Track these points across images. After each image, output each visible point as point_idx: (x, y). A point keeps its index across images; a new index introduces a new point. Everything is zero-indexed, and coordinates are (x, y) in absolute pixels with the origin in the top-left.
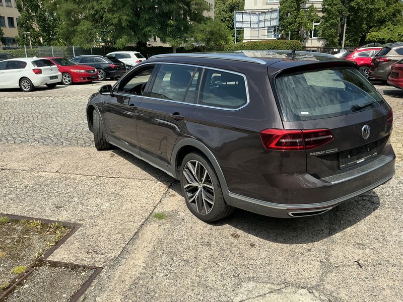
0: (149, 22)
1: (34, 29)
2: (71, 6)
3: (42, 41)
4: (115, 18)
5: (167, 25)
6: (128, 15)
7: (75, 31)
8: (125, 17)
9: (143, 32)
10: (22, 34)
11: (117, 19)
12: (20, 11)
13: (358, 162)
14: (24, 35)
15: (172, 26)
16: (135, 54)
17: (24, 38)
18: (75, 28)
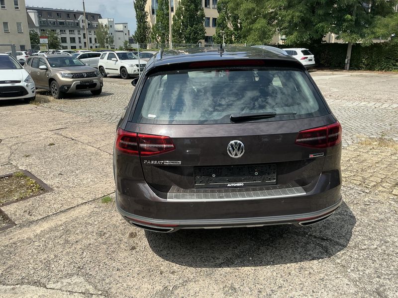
0: (323, 17)
1: (228, 28)
2: (251, 5)
3: (233, 39)
4: (288, 15)
5: (345, 21)
6: (301, 12)
7: (251, 29)
8: (297, 14)
9: (315, 28)
10: (218, 33)
11: (290, 16)
12: (219, 12)
13: (228, 185)
14: (219, 33)
15: (348, 21)
16: (302, 51)
17: (219, 36)
18: (251, 26)
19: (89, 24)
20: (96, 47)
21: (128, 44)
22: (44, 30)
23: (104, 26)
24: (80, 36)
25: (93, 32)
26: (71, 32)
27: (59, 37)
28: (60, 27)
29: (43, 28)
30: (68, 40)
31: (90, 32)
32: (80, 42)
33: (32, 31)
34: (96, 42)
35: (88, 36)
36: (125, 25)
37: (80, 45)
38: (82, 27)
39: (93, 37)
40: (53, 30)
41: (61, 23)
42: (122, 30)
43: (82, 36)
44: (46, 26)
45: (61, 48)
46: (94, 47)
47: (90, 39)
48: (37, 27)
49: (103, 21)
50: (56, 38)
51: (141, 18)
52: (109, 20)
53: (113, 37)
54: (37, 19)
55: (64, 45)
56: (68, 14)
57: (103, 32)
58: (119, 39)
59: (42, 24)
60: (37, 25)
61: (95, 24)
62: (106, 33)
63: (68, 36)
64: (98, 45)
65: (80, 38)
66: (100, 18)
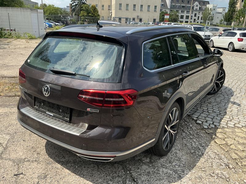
19: (200, 8)
20: (201, 23)
21: (223, 22)
22: (172, 11)
23: (209, 9)
24: (192, 15)
25: (201, 13)
26: (188, 12)
27: (180, 15)
28: (181, 9)
29: (172, 9)
30: (185, 17)
31: (199, 12)
32: (191, 19)
33: (165, 11)
34: (201, 19)
35: (197, 15)
36: (224, 9)
37: (191, 20)
38: (195, 9)
39: (201, 16)
40: (177, 11)
41: (183, 7)
42: (221, 12)
43: (193, 15)
44: (174, 8)
45: (179, 22)
46: (199, 23)
47: (199, 17)
48: (168, 9)
49: (210, 6)
50: (178, 16)
51: (232, 4)
52: (214, 5)
53: (214, 16)
54: (170, 4)
55: (181, 20)
56: (189, 1)
57: (208, 13)
58: (218, 18)
59: (172, 7)
60: (169, 7)
61: (204, 7)
62: (210, 14)
63: (185, 14)
64: (202, 21)
65: (192, 16)
66: (209, 3)
